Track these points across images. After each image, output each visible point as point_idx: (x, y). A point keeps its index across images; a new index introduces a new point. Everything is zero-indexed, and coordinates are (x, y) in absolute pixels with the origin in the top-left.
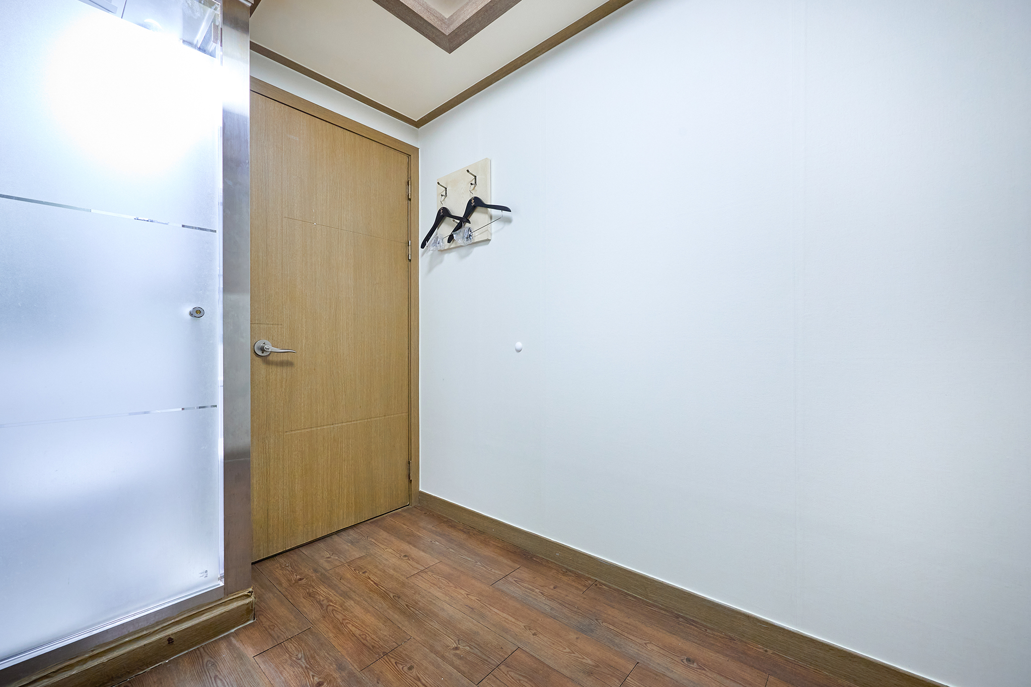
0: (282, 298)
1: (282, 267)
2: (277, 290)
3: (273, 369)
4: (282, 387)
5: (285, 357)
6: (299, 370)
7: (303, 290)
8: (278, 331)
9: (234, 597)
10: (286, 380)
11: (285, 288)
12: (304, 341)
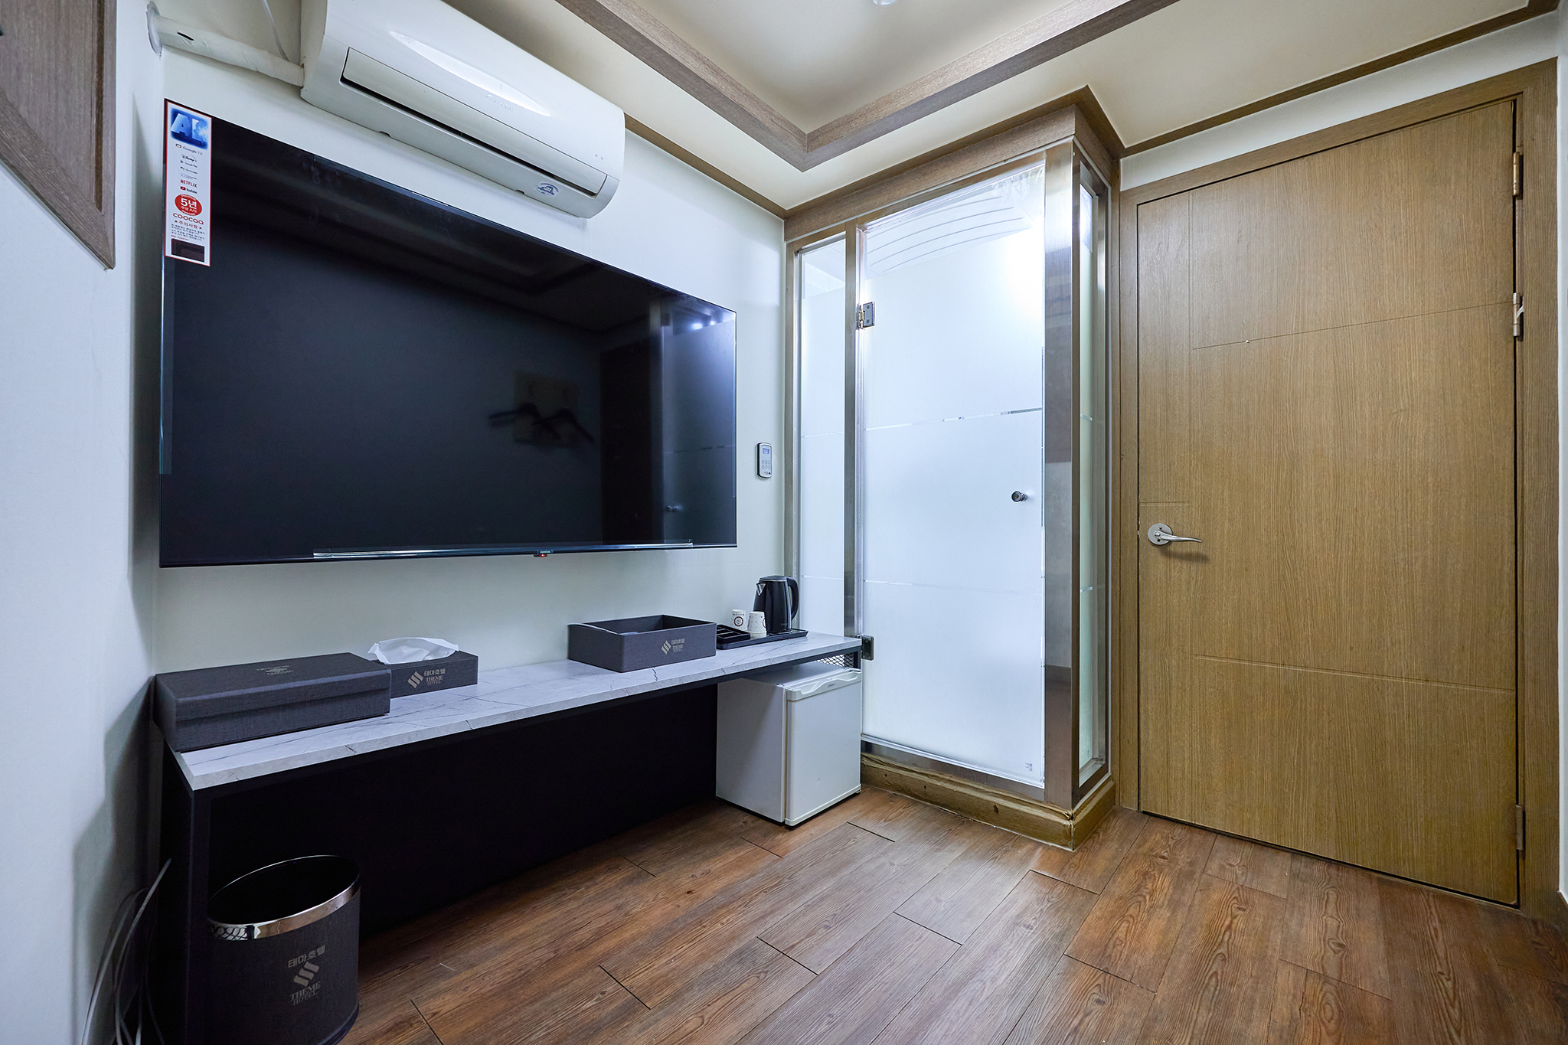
0: (1190, 465)
1: (1190, 421)
2: (1182, 455)
3: (1177, 564)
4: (1188, 589)
5: (1194, 549)
6: (1217, 568)
7: (1225, 449)
8: (1183, 512)
9: (1053, 809)
10: (1197, 581)
11: (1194, 451)
12: (1226, 525)
